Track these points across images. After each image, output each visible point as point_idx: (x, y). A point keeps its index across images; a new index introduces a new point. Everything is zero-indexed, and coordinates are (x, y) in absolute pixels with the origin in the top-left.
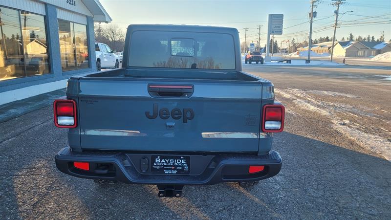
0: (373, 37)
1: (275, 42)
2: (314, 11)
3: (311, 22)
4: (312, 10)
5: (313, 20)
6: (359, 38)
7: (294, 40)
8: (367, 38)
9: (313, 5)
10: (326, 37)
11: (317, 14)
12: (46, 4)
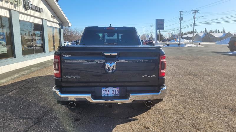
0: (219, 30)
1: (161, 34)
2: (181, 17)
3: (180, 23)
4: (181, 16)
5: (181, 22)
6: (211, 31)
7: (172, 33)
8: (215, 31)
9: (181, 14)
10: (191, 31)
11: (183, 19)
12: (42, 19)
